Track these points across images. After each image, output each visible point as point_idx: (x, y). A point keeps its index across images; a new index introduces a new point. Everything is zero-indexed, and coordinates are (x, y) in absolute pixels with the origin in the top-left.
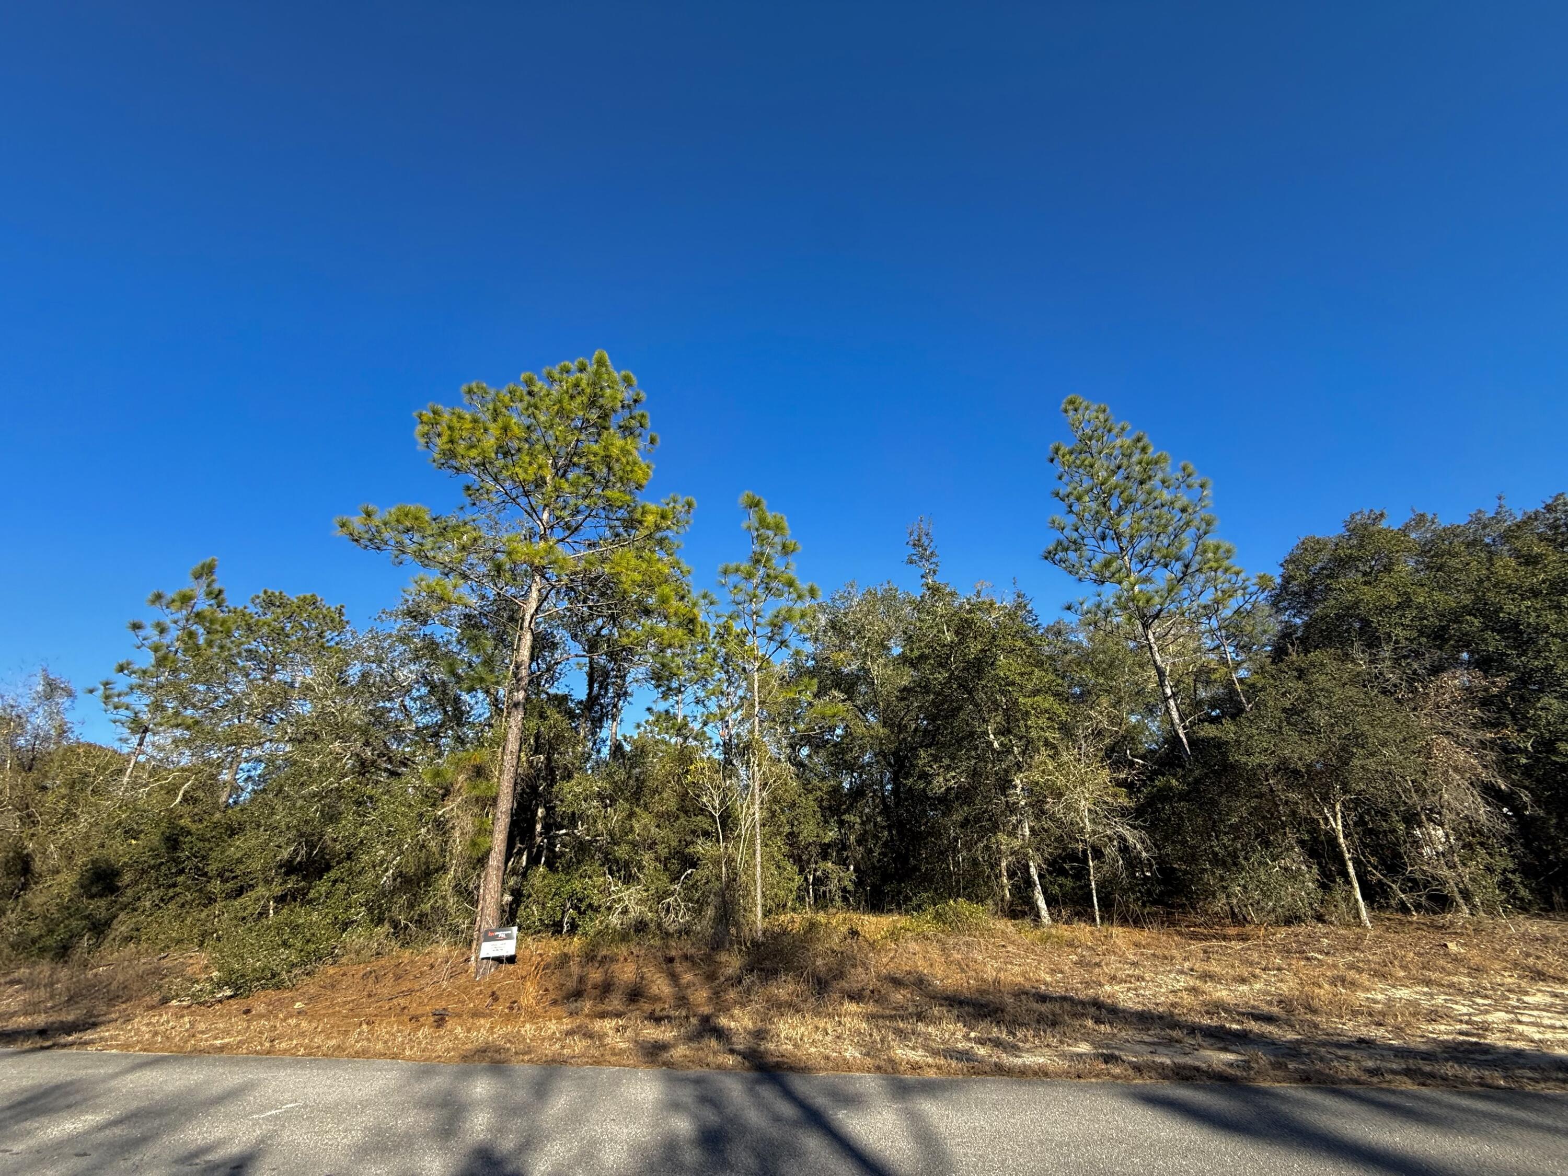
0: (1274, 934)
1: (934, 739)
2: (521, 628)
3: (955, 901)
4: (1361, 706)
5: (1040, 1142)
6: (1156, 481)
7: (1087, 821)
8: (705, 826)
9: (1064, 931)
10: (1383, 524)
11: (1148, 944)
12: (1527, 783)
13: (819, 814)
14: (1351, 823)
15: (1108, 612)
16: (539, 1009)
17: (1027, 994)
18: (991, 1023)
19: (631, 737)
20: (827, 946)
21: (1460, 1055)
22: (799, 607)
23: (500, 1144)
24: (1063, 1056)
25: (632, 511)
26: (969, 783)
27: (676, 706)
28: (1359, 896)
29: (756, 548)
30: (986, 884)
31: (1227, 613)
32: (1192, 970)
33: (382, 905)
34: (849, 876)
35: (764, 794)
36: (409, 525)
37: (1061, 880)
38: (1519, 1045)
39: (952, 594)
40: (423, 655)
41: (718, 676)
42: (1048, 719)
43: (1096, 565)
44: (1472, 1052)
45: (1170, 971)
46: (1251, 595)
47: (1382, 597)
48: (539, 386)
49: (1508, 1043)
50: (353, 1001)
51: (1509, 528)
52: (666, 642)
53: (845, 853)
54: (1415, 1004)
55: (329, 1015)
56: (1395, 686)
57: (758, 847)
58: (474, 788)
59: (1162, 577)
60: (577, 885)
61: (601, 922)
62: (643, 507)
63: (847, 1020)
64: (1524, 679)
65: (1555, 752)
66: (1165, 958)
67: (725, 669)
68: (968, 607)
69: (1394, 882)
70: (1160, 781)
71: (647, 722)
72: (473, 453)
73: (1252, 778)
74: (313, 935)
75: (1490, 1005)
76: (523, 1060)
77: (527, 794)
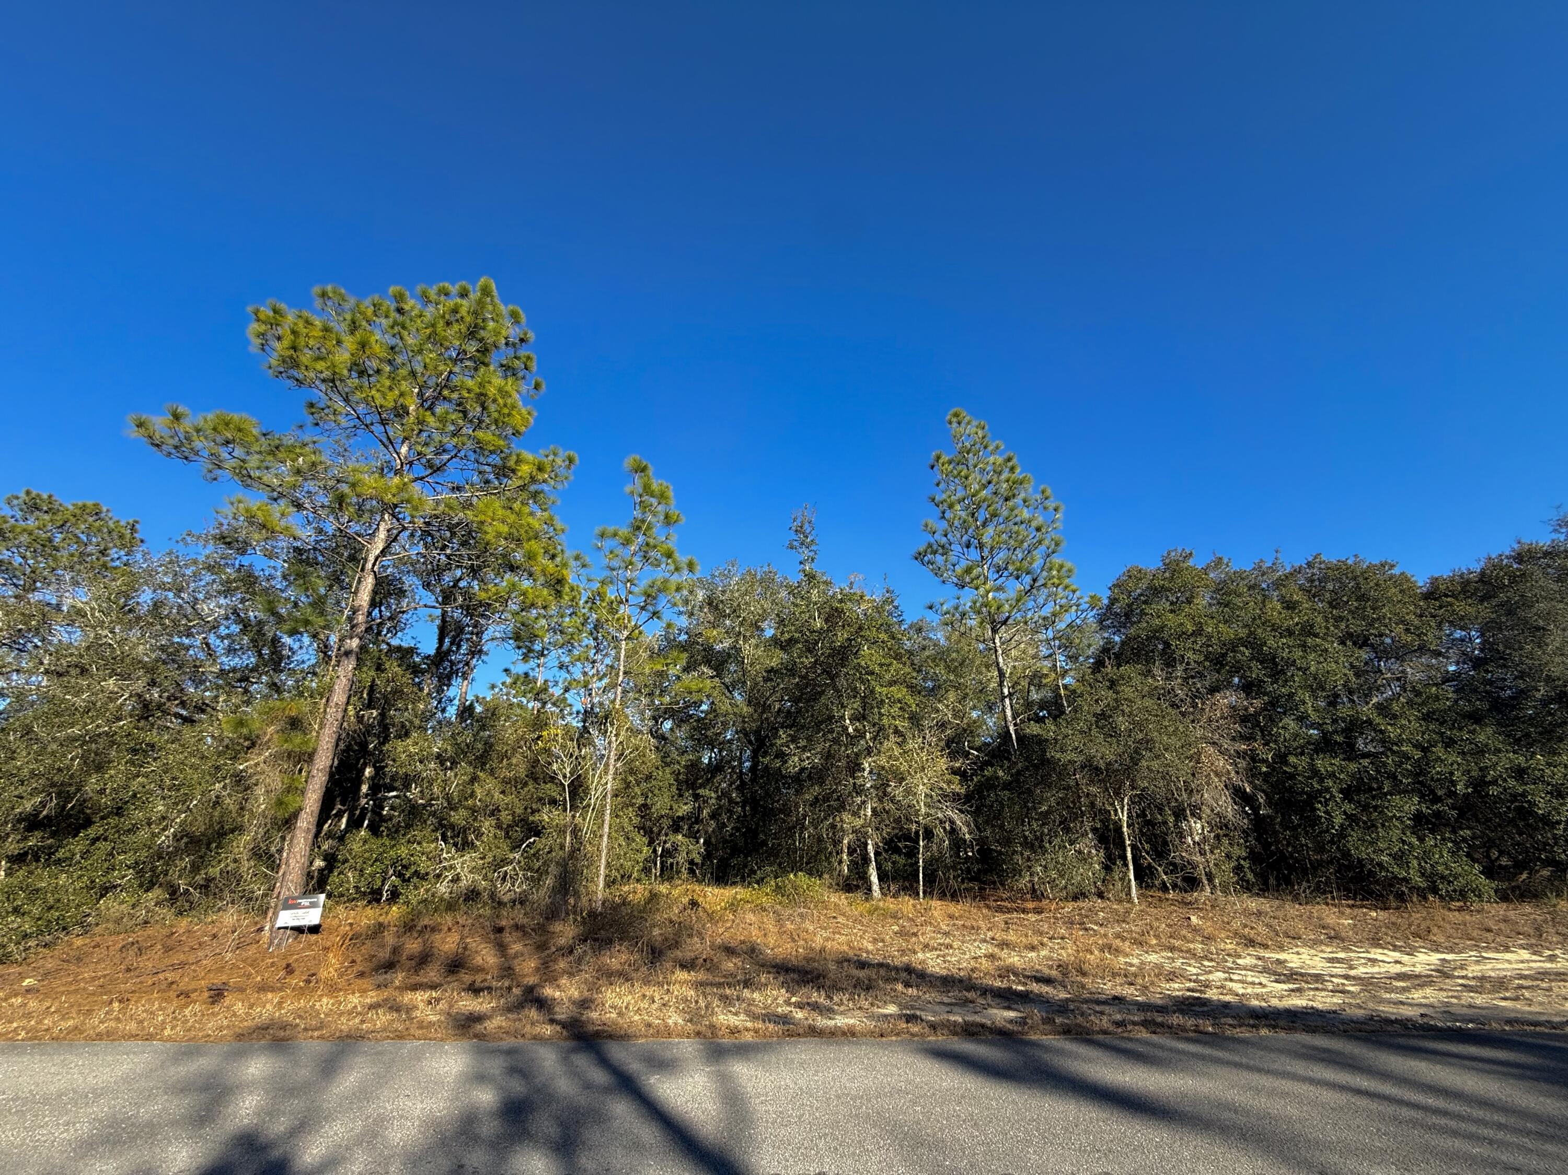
0: (1063, 908)
1: (794, 720)
2: (363, 570)
3: (795, 875)
4: (1154, 716)
5: (838, 1097)
6: (1018, 500)
7: (922, 804)
8: (554, 794)
9: (891, 904)
10: (1191, 563)
11: (961, 916)
12: (1265, 787)
13: (675, 787)
14: (1134, 814)
15: (963, 615)
16: (342, 982)
17: (849, 961)
18: (813, 988)
19: (484, 698)
20: (665, 916)
21: (1185, 1008)
22: (675, 579)
23: (268, 1128)
24: (871, 1017)
25: (505, 458)
26: (822, 765)
27: (537, 670)
28: (1132, 877)
29: (637, 513)
30: (827, 859)
31: (1061, 626)
32: (993, 939)
33: (157, 867)
34: (697, 849)
35: (619, 764)
36: (231, 437)
37: (895, 857)
38: (1228, 998)
39: (826, 583)
40: (237, 588)
41: (585, 642)
42: (901, 708)
43: (959, 569)
44: (1194, 1005)
45: (975, 940)
46: (1083, 611)
47: (1182, 624)
48: (410, 304)
49: (1221, 997)
50: (105, 976)
51: (1280, 578)
52: (528, 602)
53: (697, 827)
54: (1160, 966)
55: (69, 993)
56: (1182, 701)
57: (607, 818)
58: (286, 741)
59: (1014, 588)
60: (403, 851)
61: (427, 891)
62: (518, 455)
63: (675, 989)
64: (1273, 703)
65: (1286, 763)
66: (973, 928)
67: (594, 635)
68: (839, 597)
69: (1160, 865)
70: (990, 771)
71: (503, 684)
72: (320, 365)
73: (1063, 772)
74: (59, 900)
75: (1213, 967)
76: (311, 1037)
77: (354, 751)
